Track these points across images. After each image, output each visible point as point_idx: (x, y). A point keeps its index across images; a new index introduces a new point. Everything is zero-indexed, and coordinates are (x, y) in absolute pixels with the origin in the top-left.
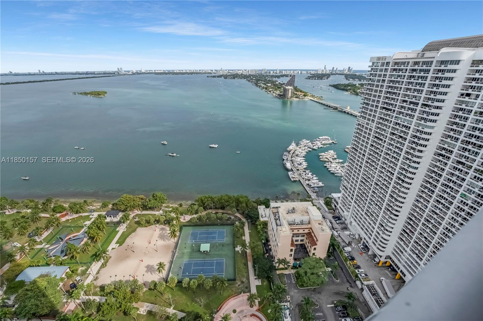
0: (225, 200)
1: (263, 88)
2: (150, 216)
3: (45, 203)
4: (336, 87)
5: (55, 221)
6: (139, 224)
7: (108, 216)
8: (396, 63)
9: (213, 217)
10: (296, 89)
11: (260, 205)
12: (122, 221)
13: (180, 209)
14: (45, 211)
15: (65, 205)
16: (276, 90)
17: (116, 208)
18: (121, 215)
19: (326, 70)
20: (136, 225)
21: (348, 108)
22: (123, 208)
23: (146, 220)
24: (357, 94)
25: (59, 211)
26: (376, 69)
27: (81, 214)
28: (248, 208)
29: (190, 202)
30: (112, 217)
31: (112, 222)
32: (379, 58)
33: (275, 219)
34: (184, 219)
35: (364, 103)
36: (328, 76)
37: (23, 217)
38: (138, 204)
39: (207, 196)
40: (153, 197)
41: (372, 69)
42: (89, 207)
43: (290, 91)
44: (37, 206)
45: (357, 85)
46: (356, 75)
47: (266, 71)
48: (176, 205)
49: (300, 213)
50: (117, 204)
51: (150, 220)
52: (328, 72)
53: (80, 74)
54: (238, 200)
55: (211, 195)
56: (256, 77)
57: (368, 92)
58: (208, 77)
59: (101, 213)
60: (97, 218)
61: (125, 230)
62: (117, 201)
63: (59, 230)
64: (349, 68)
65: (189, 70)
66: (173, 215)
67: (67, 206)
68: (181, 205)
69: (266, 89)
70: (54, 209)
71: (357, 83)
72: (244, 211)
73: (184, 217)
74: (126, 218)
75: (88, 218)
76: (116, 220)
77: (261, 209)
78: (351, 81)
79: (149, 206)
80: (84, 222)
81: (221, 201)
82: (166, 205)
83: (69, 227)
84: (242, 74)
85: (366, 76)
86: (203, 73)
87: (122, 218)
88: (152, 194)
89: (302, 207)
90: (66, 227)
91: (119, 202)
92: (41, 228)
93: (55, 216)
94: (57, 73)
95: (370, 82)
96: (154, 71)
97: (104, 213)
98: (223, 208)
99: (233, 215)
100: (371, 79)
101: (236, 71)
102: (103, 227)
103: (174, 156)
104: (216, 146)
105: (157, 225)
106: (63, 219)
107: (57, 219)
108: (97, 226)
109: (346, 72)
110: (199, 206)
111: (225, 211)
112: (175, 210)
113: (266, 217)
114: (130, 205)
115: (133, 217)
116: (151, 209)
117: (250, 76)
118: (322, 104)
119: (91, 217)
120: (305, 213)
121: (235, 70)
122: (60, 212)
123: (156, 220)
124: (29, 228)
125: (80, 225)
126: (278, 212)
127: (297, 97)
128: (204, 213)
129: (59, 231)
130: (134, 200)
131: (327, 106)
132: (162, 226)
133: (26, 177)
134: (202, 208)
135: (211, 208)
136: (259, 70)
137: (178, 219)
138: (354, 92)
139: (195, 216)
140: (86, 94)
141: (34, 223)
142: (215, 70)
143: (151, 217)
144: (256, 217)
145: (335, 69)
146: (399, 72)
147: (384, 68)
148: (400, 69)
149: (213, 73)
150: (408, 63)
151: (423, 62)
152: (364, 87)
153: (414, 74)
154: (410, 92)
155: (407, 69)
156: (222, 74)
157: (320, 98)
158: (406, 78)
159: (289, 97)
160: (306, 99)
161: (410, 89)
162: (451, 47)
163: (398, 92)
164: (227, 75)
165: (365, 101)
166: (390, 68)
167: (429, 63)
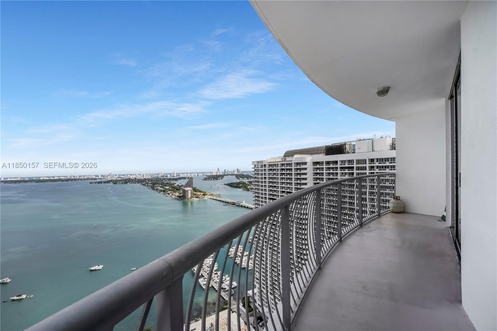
1: (161, 191)
4: (231, 185)
8: (270, 165)
10: (195, 190)
16: (175, 192)
19: (219, 172)
21: (244, 202)
24: (248, 190)
26: (258, 169)
32: (258, 162)
35: (256, 196)
36: (222, 176)
41: (255, 170)
43: (189, 192)
45: (247, 183)
46: (244, 175)
47: (163, 175)
52: (221, 174)
56: (151, 181)
57: (256, 187)
58: (91, 183)
64: (238, 169)
65: (64, 177)
69: (164, 192)
71: (246, 181)
84: (135, 179)
85: (252, 175)
86: (85, 179)
95: (256, 180)
100: (256, 177)
101: (128, 176)
103: (22, 299)
104: (101, 267)
109: (236, 173)
117: (145, 180)
118: (221, 201)
121: (127, 175)
127: (196, 198)
131: (226, 202)
136: (155, 174)
138: (245, 188)
142: (101, 176)
145: (227, 171)
146: (274, 171)
147: (263, 168)
148: (273, 169)
149: (98, 179)
150: (278, 164)
151: (286, 164)
152: (253, 183)
153: (283, 172)
154: (285, 185)
155: (278, 169)
156: (110, 179)
157: (219, 195)
158: (279, 175)
159: (189, 198)
160: (206, 198)
161: (284, 183)
162: (299, 154)
163: (277, 185)
164: (116, 180)
165: (256, 195)
166: (267, 168)
167: (290, 165)
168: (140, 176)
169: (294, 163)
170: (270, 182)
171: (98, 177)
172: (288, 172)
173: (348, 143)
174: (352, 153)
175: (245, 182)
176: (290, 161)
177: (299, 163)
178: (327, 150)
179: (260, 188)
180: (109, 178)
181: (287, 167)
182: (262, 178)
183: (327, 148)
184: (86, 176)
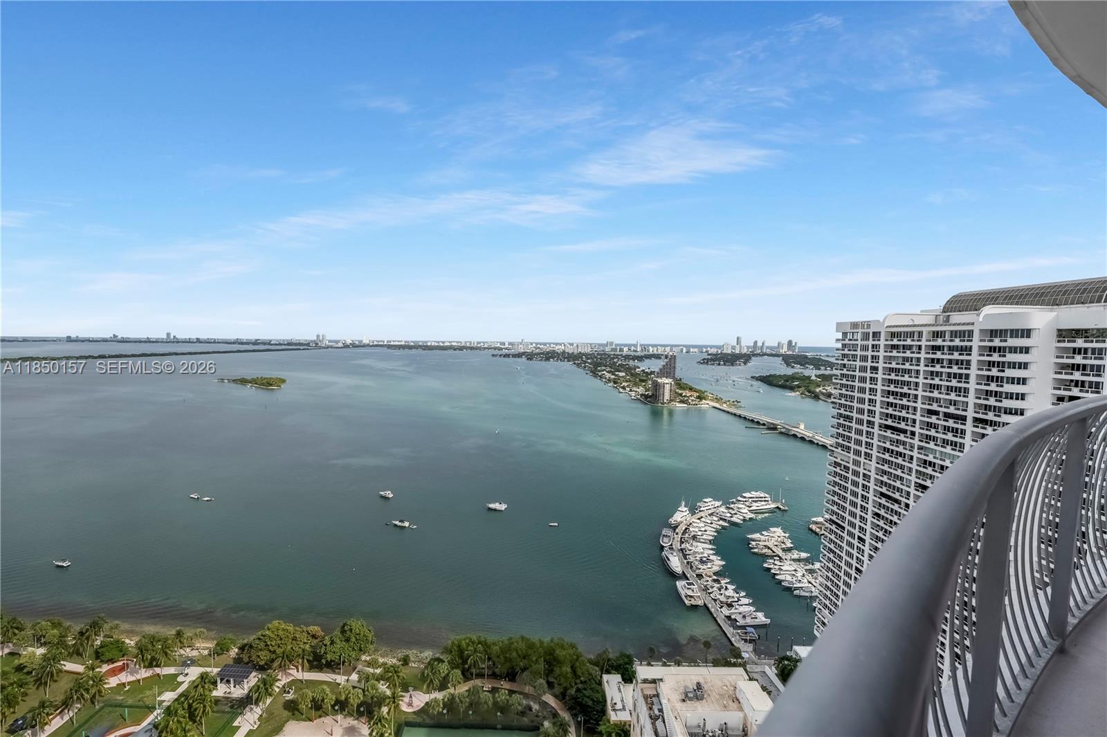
0: (520, 652)
2: (325, 687)
3: (84, 631)
5: (92, 686)
6: (292, 708)
7: (222, 680)
8: (894, 335)
9: (486, 702)
11: (608, 672)
12: (255, 696)
13: (405, 672)
14: (76, 654)
15: (127, 641)
17: (246, 659)
18: (253, 679)
20: (286, 713)
22: (264, 656)
23: (313, 700)
24: (817, 397)
25: (108, 656)
26: (853, 345)
27: (158, 670)
28: (578, 681)
29: (428, 654)
30: (232, 685)
31: (227, 699)
33: (651, 717)
34: (410, 705)
37: (20, 668)
38: (303, 650)
39: (474, 638)
40: (343, 632)
41: (844, 345)
42: (182, 652)
44: (63, 639)
48: (394, 661)
49: (717, 700)
50: (251, 646)
51: (323, 700)
53: (242, 343)
54: (550, 654)
55: (483, 636)
59: (209, 670)
60: (195, 684)
61: (256, 726)
62: (254, 637)
63: (92, 712)
66: (383, 688)
67: (133, 643)
68: (405, 661)
70: (100, 651)
72: (566, 689)
73: (411, 697)
74: (267, 689)
75: (171, 681)
76: (238, 692)
77: (612, 684)
79: (329, 657)
80: (160, 694)
81: (508, 655)
82: (368, 658)
83: (120, 706)
87: (256, 688)
88: (341, 624)
89: (720, 684)
90: (111, 706)
91: (257, 642)
92: (51, 705)
93: (98, 670)
94: (198, 341)
97: (216, 670)
98: (511, 676)
99: (537, 699)
100: (845, 365)
102: (204, 711)
103: (405, 527)
105: (339, 717)
106: (113, 682)
107: (100, 680)
108: (190, 706)
110: (453, 665)
111: (515, 684)
112: (389, 675)
113: (624, 709)
114: (284, 653)
115: (284, 687)
116: (332, 666)
119: (180, 679)
120: (731, 703)
122: (112, 661)
123: (337, 702)
124: (21, 703)
125: (148, 702)
126: (658, 696)
127: (682, 402)
128: (463, 689)
129: (91, 717)
130: (294, 639)
132: (351, 721)
133: (64, 561)
134: (458, 672)
135: (480, 676)
137: (394, 702)
139: (439, 695)
140: (243, 381)
141: (37, 688)
143: (328, 690)
144: (599, 708)
147: (871, 343)
148: (904, 346)
149: (504, 348)
150: (920, 333)
151: (952, 332)
154: (940, 393)
155: (920, 346)
156: (523, 351)
158: (922, 363)
161: (939, 387)
166: (882, 343)
170: (890, 381)
181: (952, 341)
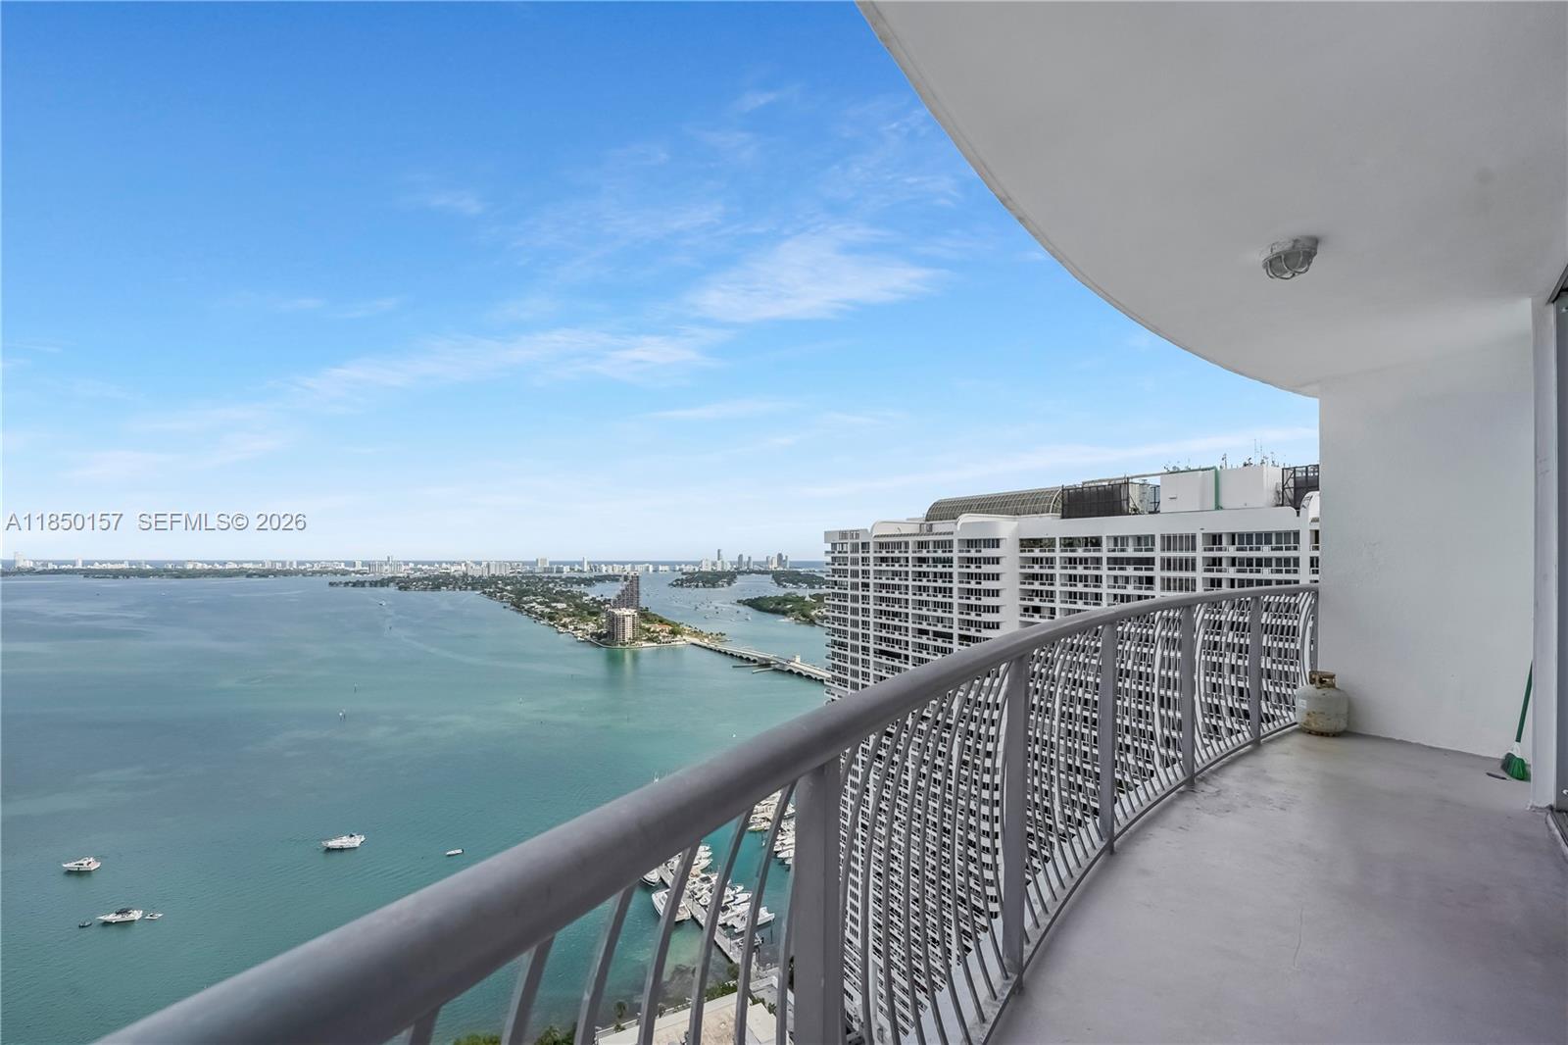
1: (542, 615)
4: (757, 604)
8: (882, 546)
10: (645, 615)
16: (583, 620)
19: (723, 562)
21: (798, 660)
24: (812, 622)
26: (843, 558)
32: (844, 534)
35: (835, 643)
36: (730, 577)
41: (834, 559)
43: (629, 620)
45: (808, 599)
46: (799, 574)
47: (548, 565)
52: (728, 568)
56: (514, 584)
57: (836, 614)
58: (331, 584)
64: (780, 556)
65: (254, 562)
69: (551, 619)
71: (805, 592)
78: (790, 588)
84: (465, 575)
85: (823, 575)
86: (314, 573)
95: (836, 590)
96: (85, 563)
100: (836, 582)
101: (444, 565)
109: (774, 566)
117: (493, 580)
118: (725, 653)
121: (440, 563)
127: (650, 640)
131: (741, 657)
136: (525, 563)
138: (804, 616)
142: (364, 564)
145: (745, 559)
146: (893, 566)
147: (860, 555)
148: (892, 558)
149: (354, 572)
150: (907, 544)
151: (935, 542)
152: (826, 601)
153: (924, 568)
154: (928, 610)
155: (907, 558)
156: (390, 575)
157: (719, 636)
158: (910, 577)
159: (627, 641)
160: (678, 643)
161: (926, 603)
162: (976, 512)
163: (903, 610)
164: (408, 577)
165: (836, 638)
166: (871, 555)
167: (946, 545)
168: (478, 568)
169: (959, 540)
170: (882, 599)
171: (354, 566)
172: (940, 569)
173: (1135, 480)
174: (1150, 513)
175: (804, 598)
176: (944, 534)
177: (976, 540)
178: (1066, 502)
179: (849, 616)
180: (387, 572)
181: (935, 552)
182: (855, 586)
183: (1066, 497)
184: (319, 562)
